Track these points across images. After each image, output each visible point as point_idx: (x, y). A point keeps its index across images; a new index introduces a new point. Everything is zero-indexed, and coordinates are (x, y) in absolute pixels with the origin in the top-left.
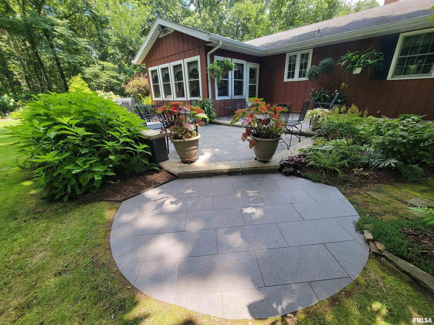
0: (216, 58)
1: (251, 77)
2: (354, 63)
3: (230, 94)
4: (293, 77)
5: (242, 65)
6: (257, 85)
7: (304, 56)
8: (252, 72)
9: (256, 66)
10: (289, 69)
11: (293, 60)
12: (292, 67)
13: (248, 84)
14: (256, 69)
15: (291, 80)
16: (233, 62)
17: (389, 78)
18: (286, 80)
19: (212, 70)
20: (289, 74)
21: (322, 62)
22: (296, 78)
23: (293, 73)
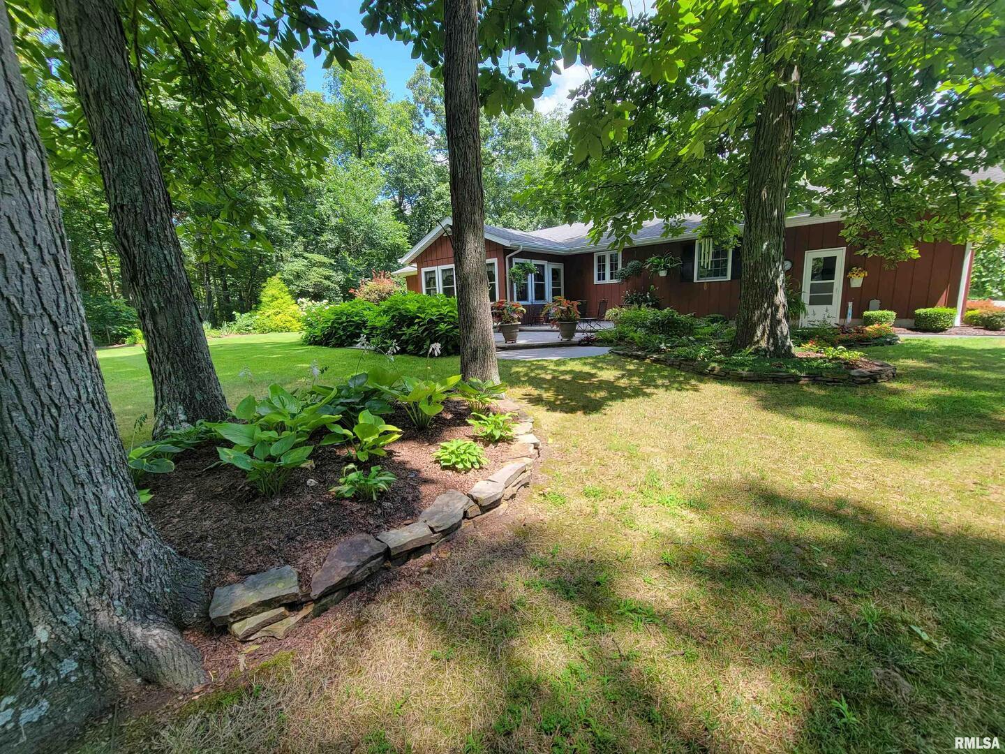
0: (515, 260)
1: (553, 279)
2: (657, 266)
3: (530, 298)
4: (604, 279)
5: (543, 266)
6: (562, 287)
7: (613, 259)
8: (555, 273)
9: (560, 266)
10: (599, 270)
11: (601, 260)
12: (602, 267)
13: (551, 287)
14: (559, 270)
15: (602, 282)
16: (532, 263)
17: (695, 280)
18: (596, 282)
19: (514, 274)
20: (599, 275)
21: (629, 264)
22: (608, 280)
23: (604, 274)
